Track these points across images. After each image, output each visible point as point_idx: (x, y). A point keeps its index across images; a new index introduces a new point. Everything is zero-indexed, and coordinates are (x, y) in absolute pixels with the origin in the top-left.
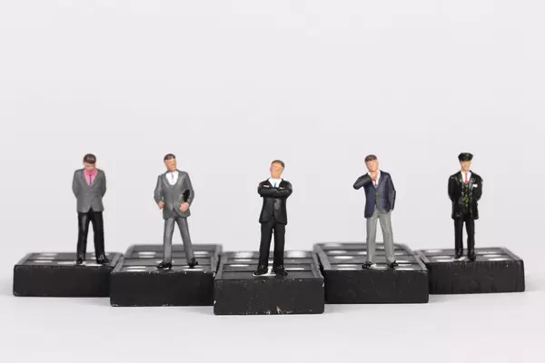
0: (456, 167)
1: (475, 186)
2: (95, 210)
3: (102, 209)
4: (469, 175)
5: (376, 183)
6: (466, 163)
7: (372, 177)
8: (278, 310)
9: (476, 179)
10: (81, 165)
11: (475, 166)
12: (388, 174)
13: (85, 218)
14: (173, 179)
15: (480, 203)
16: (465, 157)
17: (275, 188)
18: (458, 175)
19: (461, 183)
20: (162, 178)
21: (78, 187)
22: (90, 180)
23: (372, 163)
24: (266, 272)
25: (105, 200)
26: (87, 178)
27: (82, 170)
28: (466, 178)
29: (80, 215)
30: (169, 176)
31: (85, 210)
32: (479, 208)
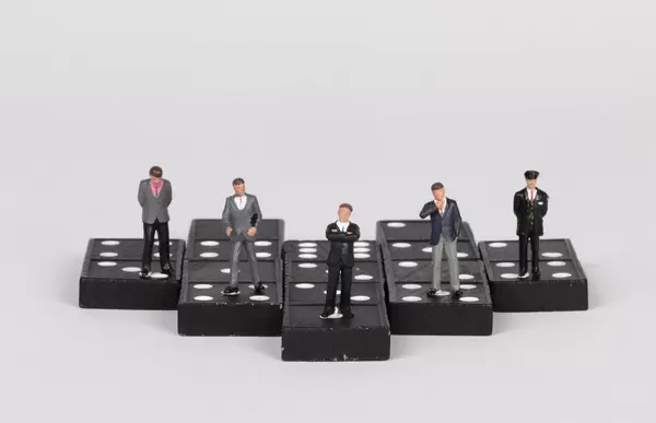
0: (522, 184)
1: (541, 203)
2: (161, 221)
3: (168, 219)
4: (535, 192)
5: (442, 211)
6: (533, 181)
7: (438, 206)
8: (345, 357)
9: (543, 195)
10: (148, 176)
11: (540, 183)
12: (455, 202)
13: (150, 229)
14: (241, 203)
15: (545, 219)
16: (530, 175)
17: (343, 232)
18: (524, 191)
19: (526, 201)
20: (230, 200)
21: (144, 197)
22: (156, 191)
23: (438, 192)
24: (333, 312)
25: (171, 209)
26: (153, 189)
27: (148, 181)
28: (532, 195)
29: (146, 226)
30: (237, 200)
31: (151, 222)
32: (544, 224)
